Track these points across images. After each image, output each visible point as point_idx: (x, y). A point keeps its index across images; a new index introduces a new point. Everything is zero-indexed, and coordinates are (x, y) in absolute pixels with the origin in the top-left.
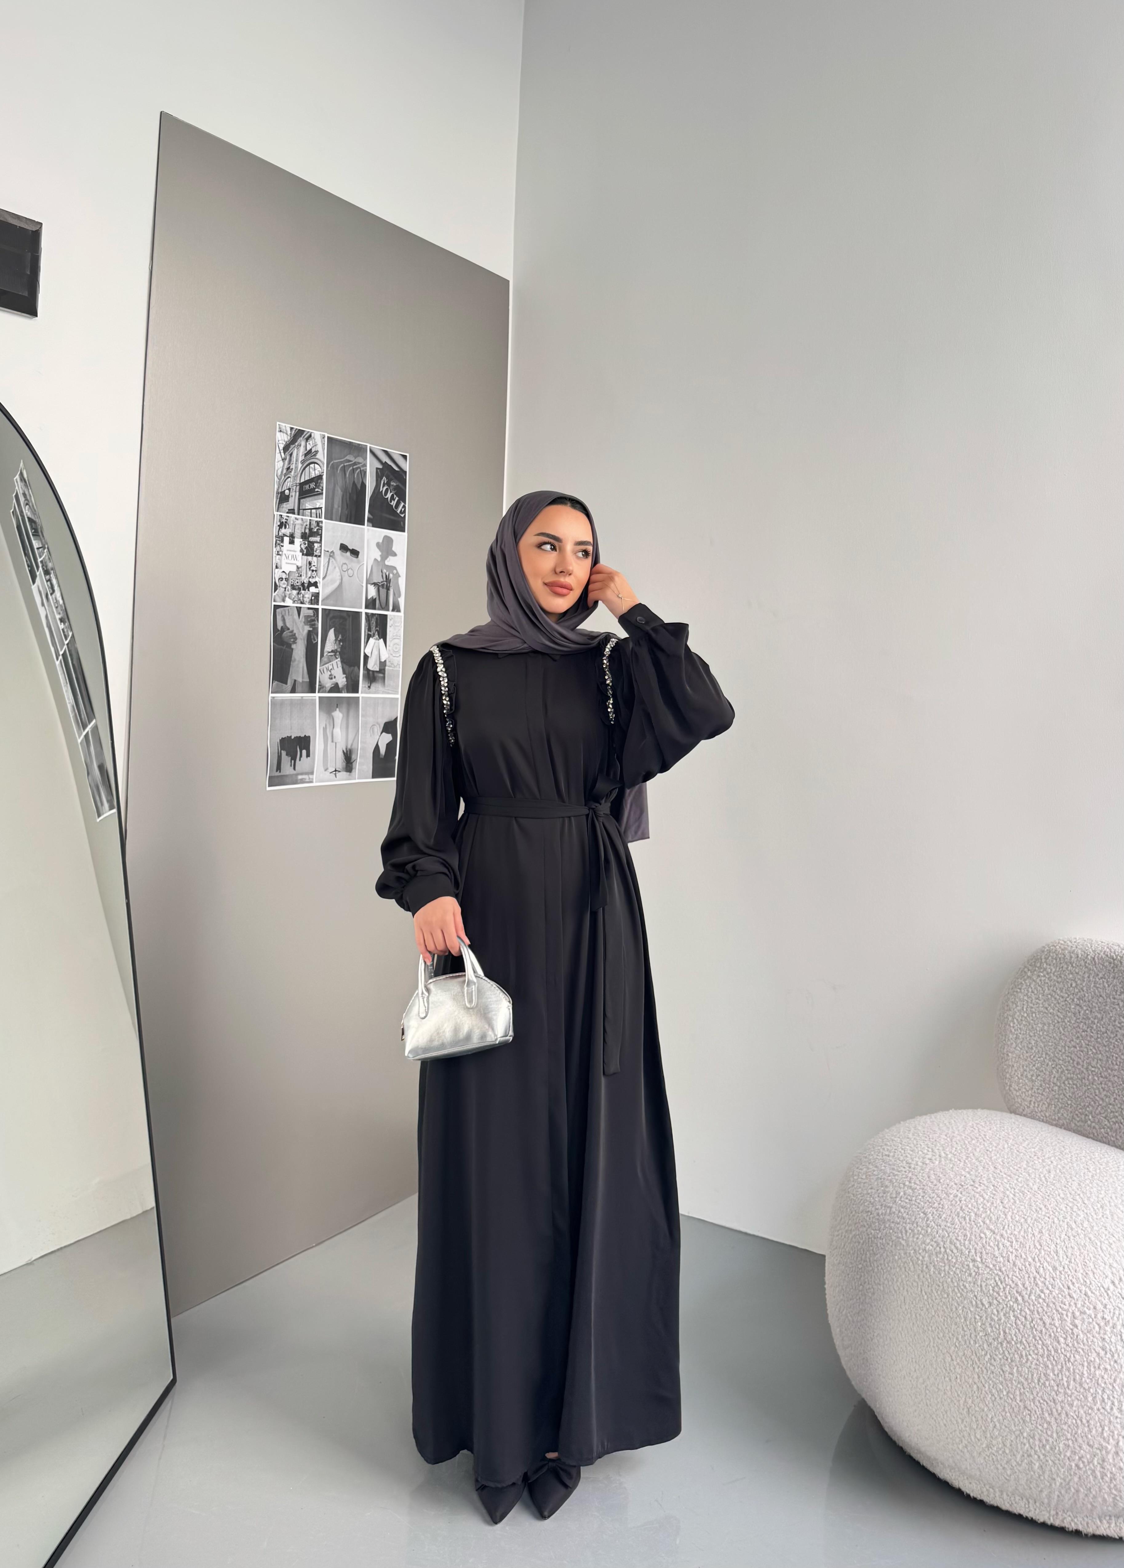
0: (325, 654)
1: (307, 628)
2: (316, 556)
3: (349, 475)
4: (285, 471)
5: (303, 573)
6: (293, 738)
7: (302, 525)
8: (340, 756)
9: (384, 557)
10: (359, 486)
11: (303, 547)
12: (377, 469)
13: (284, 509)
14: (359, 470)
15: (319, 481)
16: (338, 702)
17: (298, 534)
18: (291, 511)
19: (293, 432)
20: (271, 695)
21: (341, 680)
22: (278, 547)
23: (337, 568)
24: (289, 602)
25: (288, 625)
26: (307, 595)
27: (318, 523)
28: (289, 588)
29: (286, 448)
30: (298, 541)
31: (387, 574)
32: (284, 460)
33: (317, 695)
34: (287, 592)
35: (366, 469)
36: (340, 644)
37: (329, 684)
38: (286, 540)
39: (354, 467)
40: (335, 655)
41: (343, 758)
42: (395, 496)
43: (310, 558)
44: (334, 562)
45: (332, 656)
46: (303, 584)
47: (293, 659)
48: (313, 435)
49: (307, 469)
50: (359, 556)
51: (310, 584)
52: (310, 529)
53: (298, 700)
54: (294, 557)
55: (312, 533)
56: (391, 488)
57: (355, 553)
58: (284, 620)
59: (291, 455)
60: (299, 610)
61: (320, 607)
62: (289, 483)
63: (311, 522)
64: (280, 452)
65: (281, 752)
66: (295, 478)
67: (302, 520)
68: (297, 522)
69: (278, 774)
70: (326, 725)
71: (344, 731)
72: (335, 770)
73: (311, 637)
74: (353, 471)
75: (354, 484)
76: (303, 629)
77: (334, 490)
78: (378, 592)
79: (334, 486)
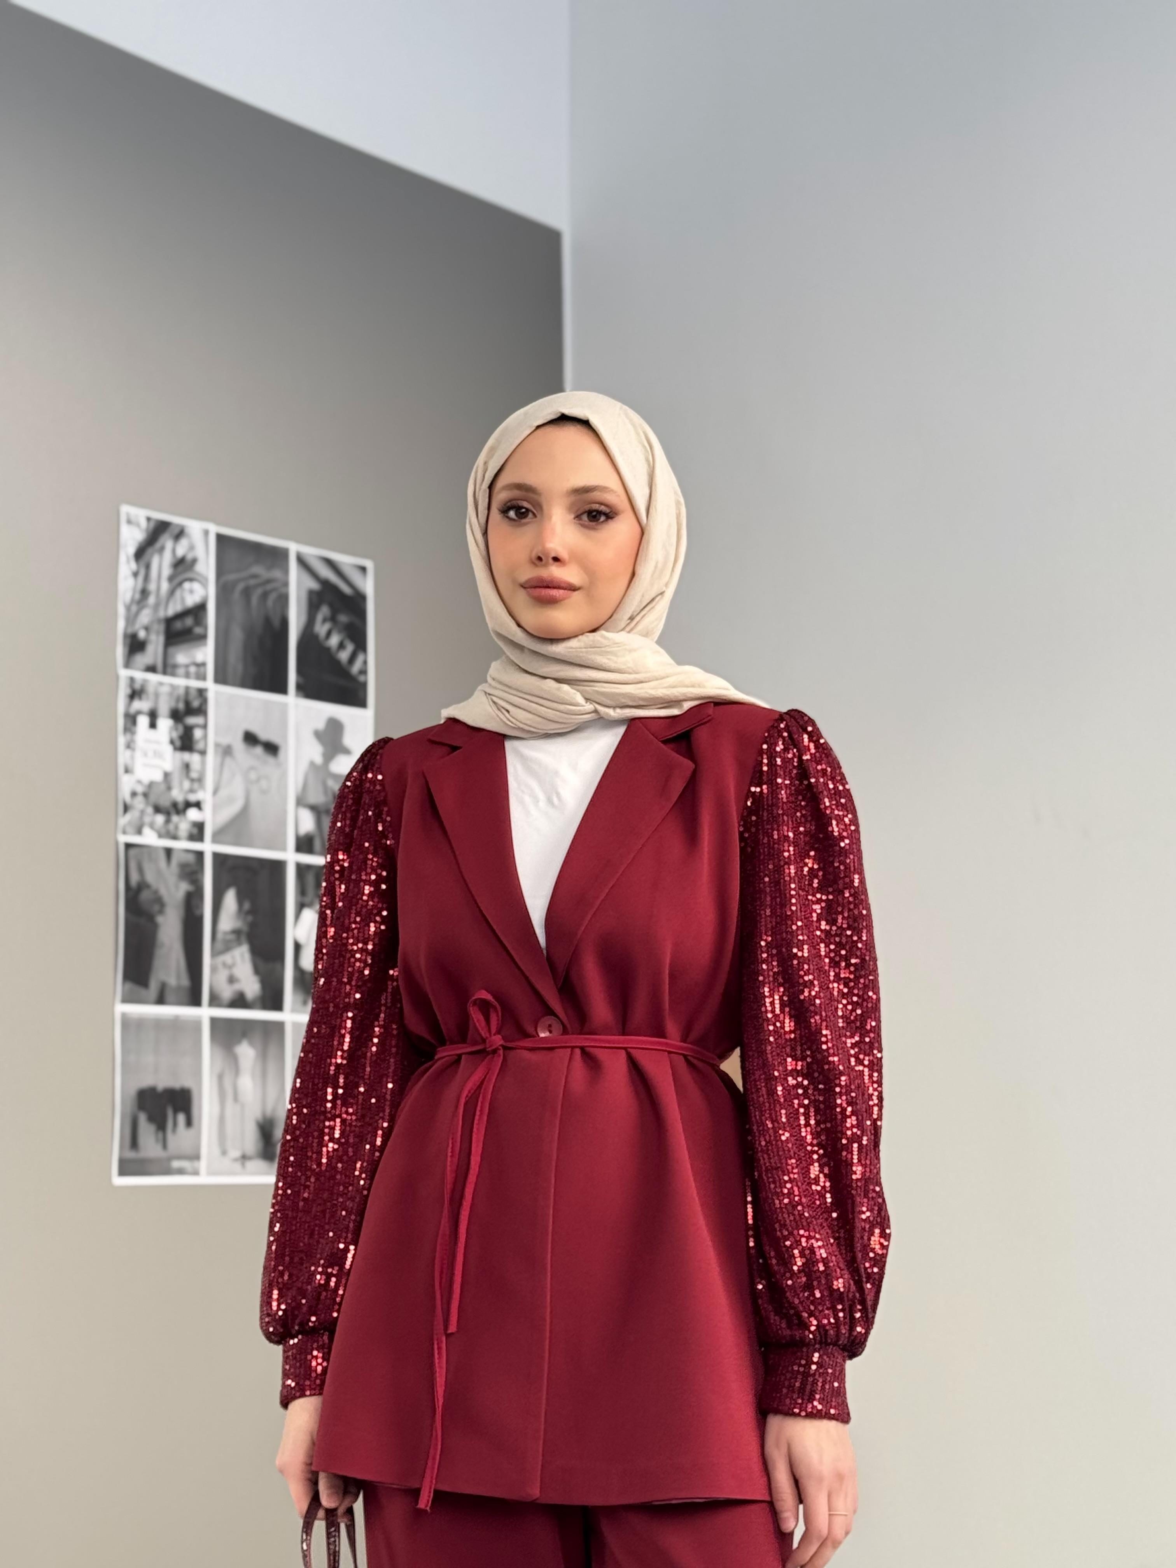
0: (220, 936)
1: (184, 887)
2: (198, 752)
3: (256, 602)
4: (137, 596)
5: (175, 782)
6: (159, 1090)
7: (171, 694)
8: (252, 1131)
9: (327, 757)
10: (276, 624)
11: (175, 735)
12: (311, 591)
13: (138, 665)
14: (275, 594)
15: (201, 614)
16: (245, 1029)
17: (164, 709)
18: (152, 669)
19: (152, 525)
20: (122, 1008)
21: (251, 986)
22: (128, 736)
23: (239, 779)
24: (149, 838)
25: (148, 879)
26: (183, 825)
27: (201, 692)
28: (150, 810)
29: (140, 554)
30: (165, 724)
32: (135, 574)
33: (205, 1013)
34: (147, 819)
35: (288, 592)
36: (247, 918)
37: (227, 993)
38: (143, 721)
39: (267, 588)
40: (238, 939)
41: (258, 1136)
42: (347, 642)
43: (186, 756)
44: (233, 764)
45: (231, 940)
46: (175, 805)
47: (158, 942)
48: (187, 530)
49: (178, 593)
50: (281, 754)
51: (188, 805)
52: (187, 703)
53: (169, 1018)
54: (158, 754)
55: (190, 711)
56: (339, 626)
57: (272, 749)
58: (141, 870)
59: (148, 567)
60: (169, 852)
61: (208, 847)
62: (145, 617)
63: (187, 689)
64: (128, 561)
65: (137, 1114)
66: (156, 608)
67: (172, 685)
68: (162, 689)
69: (134, 1155)
70: (223, 1070)
71: (259, 1083)
72: (243, 1157)
73: (193, 901)
74: (265, 596)
75: (268, 621)
76: (177, 887)
77: (227, 631)
78: (319, 822)
79: (229, 622)
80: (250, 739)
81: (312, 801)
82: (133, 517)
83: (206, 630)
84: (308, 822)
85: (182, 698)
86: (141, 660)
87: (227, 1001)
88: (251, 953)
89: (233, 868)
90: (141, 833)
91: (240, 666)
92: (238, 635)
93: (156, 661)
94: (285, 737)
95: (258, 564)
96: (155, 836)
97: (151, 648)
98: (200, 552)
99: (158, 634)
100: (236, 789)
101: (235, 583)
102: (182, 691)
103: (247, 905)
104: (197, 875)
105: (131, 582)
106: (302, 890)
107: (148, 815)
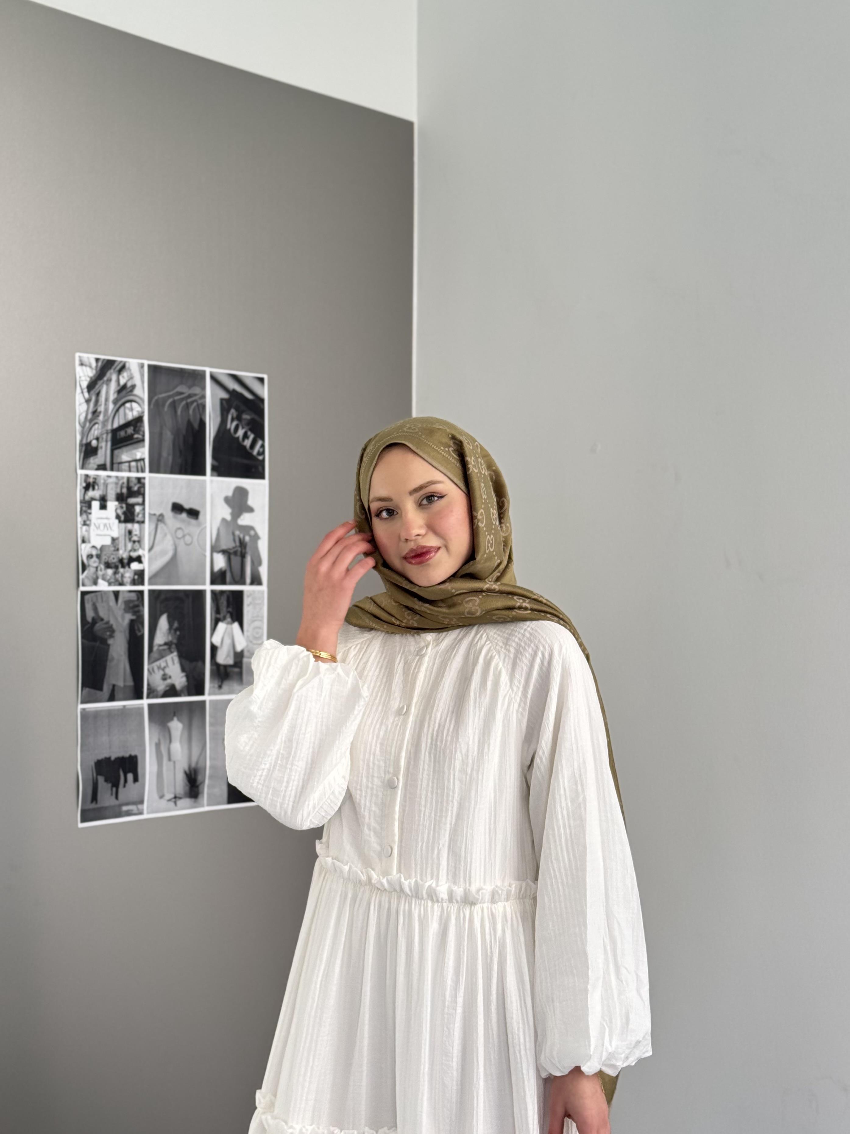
1: (129, 617)
2: (138, 522)
3: (182, 412)
4: (90, 416)
5: (121, 545)
6: (113, 758)
7: (117, 484)
8: (180, 779)
9: (235, 515)
10: (196, 425)
11: (120, 512)
12: (222, 400)
13: (91, 466)
14: (195, 404)
15: (139, 424)
17: (111, 494)
18: (102, 467)
19: (100, 364)
22: (84, 516)
23: (169, 537)
24: (103, 586)
25: (102, 613)
27: (140, 480)
29: (91, 387)
30: (112, 505)
31: (241, 536)
32: (88, 401)
35: (205, 402)
36: (175, 632)
37: (161, 686)
38: (96, 505)
39: (189, 400)
40: (170, 649)
41: (186, 781)
42: (249, 433)
44: (165, 528)
45: (164, 650)
47: (110, 657)
48: (127, 365)
49: (121, 410)
50: (201, 517)
53: (118, 710)
54: (107, 526)
56: (244, 422)
58: (95, 609)
59: (98, 394)
60: (116, 594)
62: (96, 431)
63: (128, 479)
64: (82, 392)
65: (97, 779)
66: (105, 423)
67: (117, 477)
68: (110, 480)
69: (93, 806)
70: (159, 740)
71: (186, 746)
72: (175, 797)
73: (134, 627)
76: (123, 618)
77: (161, 434)
78: (229, 561)
79: (161, 428)
80: (177, 508)
81: (224, 547)
82: (85, 360)
83: (143, 436)
84: (220, 562)
85: (125, 485)
86: (94, 461)
87: (161, 693)
88: (181, 656)
89: (166, 599)
90: (95, 583)
91: (171, 458)
92: (168, 436)
93: (105, 461)
94: (204, 505)
95: (181, 383)
96: (106, 584)
97: (101, 453)
98: (137, 381)
99: (107, 441)
100: (167, 546)
101: (165, 400)
102: (125, 481)
103: (176, 625)
104: (137, 606)
105: (84, 406)
106: (217, 609)
107: (101, 570)
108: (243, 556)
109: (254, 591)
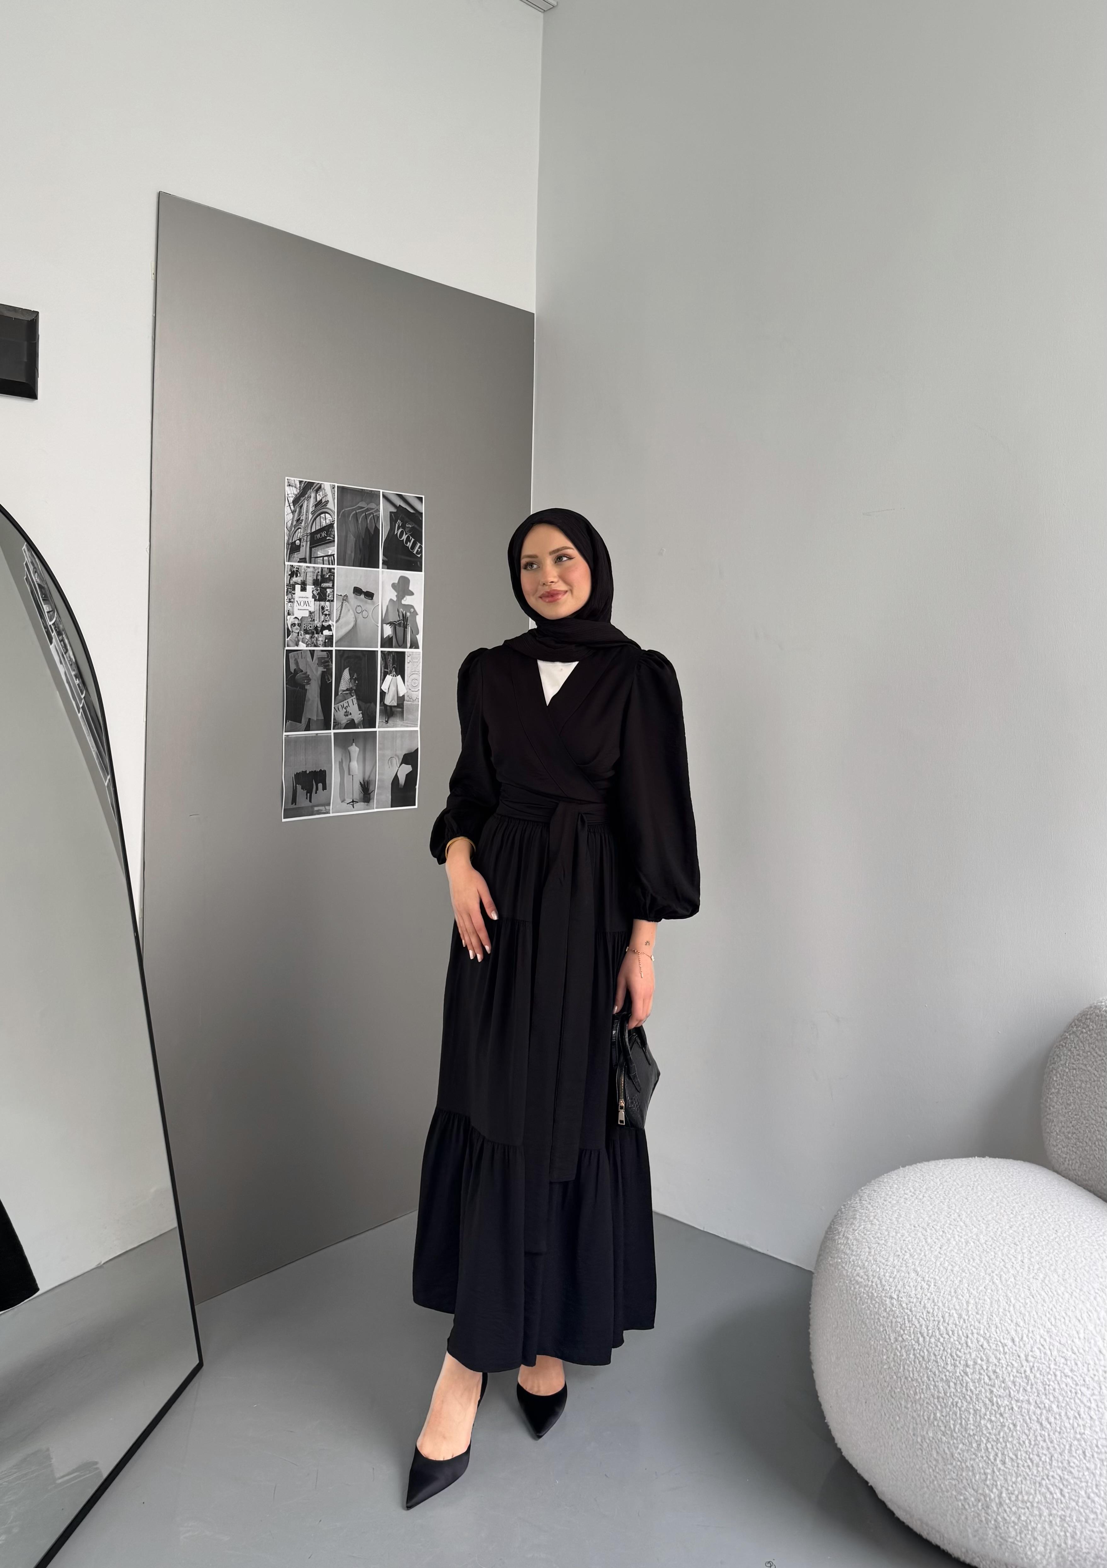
1: (321, 669)
2: (329, 601)
4: (295, 523)
5: (317, 618)
6: (308, 772)
7: (314, 572)
8: (357, 788)
9: (400, 597)
11: (316, 593)
12: (391, 513)
13: (295, 559)
17: (310, 580)
18: (303, 560)
19: (302, 485)
22: (290, 596)
23: (351, 611)
24: (302, 646)
25: (301, 666)
26: (321, 639)
27: (330, 569)
28: (303, 633)
29: (295, 502)
30: (310, 588)
31: (404, 612)
32: (293, 512)
36: (355, 681)
37: (344, 720)
38: (298, 587)
40: (351, 694)
41: (361, 790)
42: (411, 538)
43: (322, 603)
44: (348, 605)
45: (346, 694)
46: (316, 628)
47: (307, 699)
48: (322, 486)
49: (318, 519)
50: (375, 598)
51: (324, 628)
52: (322, 576)
53: (312, 737)
54: (307, 603)
55: (324, 580)
56: (407, 530)
58: (297, 663)
59: (301, 507)
60: (312, 652)
61: (334, 649)
62: (299, 534)
63: (322, 569)
64: (290, 505)
65: (296, 786)
66: (305, 528)
67: (314, 567)
68: (309, 570)
69: (294, 806)
70: (342, 759)
71: (361, 764)
72: (353, 801)
73: (325, 677)
74: (366, 517)
75: (367, 530)
76: (317, 670)
77: (346, 536)
78: (395, 631)
79: (347, 533)
80: (357, 591)
81: (391, 620)
82: (292, 483)
83: (334, 538)
84: (388, 631)
85: (320, 574)
86: (297, 556)
87: (344, 725)
88: (358, 699)
89: (348, 657)
90: (297, 645)
91: (353, 555)
92: (352, 539)
93: (305, 556)
94: (378, 589)
95: (362, 501)
96: (305, 645)
97: (302, 549)
98: (330, 498)
99: (307, 542)
100: (349, 619)
101: (350, 512)
102: (320, 570)
103: (355, 676)
104: (328, 662)
105: (291, 515)
106: (386, 667)
107: (301, 635)
108: (405, 627)
109: (413, 652)
